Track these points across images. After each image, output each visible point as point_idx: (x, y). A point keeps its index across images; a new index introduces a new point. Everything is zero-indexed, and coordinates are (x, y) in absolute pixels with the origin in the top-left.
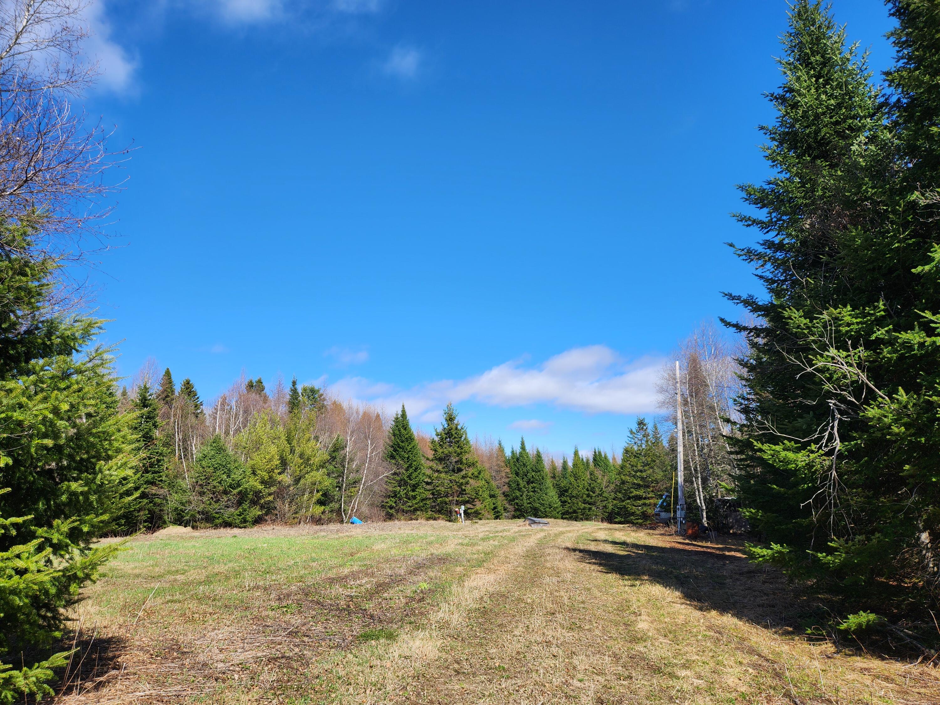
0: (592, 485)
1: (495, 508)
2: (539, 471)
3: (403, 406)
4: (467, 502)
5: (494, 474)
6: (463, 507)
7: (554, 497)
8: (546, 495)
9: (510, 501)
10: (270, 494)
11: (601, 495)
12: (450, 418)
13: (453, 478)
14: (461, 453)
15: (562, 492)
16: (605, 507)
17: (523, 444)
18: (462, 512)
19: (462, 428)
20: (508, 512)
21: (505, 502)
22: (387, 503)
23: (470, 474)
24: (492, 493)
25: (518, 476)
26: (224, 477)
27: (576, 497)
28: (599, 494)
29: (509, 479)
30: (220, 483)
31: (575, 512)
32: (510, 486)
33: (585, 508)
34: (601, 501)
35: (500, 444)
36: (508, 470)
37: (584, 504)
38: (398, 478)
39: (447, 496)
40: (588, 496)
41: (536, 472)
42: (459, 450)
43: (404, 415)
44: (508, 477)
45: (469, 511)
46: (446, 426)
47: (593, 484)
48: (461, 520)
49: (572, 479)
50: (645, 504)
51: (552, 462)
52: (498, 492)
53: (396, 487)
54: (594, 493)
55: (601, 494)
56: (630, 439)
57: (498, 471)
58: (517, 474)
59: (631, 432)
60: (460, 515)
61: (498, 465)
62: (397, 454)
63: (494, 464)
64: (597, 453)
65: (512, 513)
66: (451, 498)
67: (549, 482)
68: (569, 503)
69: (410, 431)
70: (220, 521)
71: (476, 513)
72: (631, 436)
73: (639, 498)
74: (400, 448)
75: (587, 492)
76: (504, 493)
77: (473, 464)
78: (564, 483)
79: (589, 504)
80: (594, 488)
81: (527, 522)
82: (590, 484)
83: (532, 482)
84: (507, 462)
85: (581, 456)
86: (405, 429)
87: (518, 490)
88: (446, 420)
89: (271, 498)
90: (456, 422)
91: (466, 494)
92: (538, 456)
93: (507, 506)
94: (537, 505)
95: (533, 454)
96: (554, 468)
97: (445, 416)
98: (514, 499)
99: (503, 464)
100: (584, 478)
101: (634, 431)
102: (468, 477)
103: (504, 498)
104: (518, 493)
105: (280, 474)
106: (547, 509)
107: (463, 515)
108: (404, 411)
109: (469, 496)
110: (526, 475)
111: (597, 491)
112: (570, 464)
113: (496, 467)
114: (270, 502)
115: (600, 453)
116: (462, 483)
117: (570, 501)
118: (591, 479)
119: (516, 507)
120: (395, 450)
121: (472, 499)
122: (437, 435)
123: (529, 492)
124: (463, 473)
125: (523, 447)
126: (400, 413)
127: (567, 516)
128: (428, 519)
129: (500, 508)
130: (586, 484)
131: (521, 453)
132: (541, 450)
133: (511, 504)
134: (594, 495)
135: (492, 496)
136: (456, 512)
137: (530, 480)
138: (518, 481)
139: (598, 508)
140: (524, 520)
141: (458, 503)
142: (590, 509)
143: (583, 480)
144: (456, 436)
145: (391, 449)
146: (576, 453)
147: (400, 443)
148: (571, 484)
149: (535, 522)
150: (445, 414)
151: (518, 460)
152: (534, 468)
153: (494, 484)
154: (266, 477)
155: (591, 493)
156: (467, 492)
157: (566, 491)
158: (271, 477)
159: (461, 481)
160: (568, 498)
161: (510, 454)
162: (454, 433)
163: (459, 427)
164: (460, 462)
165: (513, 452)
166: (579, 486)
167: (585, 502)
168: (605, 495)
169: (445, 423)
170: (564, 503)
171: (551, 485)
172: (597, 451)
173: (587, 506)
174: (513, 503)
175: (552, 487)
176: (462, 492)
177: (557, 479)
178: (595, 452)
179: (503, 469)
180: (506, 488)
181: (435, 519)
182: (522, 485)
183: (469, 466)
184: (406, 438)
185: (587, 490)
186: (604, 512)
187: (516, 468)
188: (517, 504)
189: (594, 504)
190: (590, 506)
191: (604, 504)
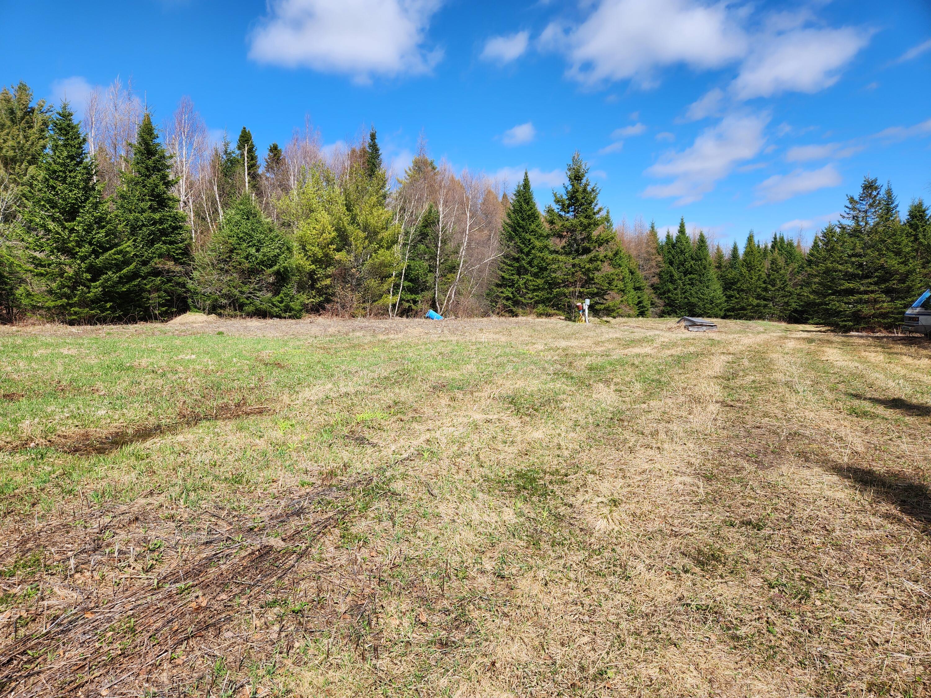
0: (772, 277)
1: (640, 302)
2: (701, 260)
3: (526, 174)
4: (597, 294)
5: (641, 263)
6: (588, 302)
7: (718, 291)
8: (707, 287)
9: (660, 296)
10: (327, 277)
11: (783, 289)
12: (576, 176)
13: (577, 261)
14: (589, 224)
15: (728, 285)
16: (787, 304)
17: (682, 226)
18: (586, 308)
19: (593, 190)
20: (656, 307)
21: (653, 296)
22: (502, 292)
23: (601, 256)
24: (637, 285)
25: (672, 266)
26: (253, 251)
27: (747, 291)
28: (780, 287)
29: (660, 269)
30: (246, 258)
31: (743, 309)
32: (660, 277)
33: (758, 305)
34: (782, 297)
35: (653, 227)
36: (660, 259)
37: (757, 299)
38: (517, 265)
39: (566, 286)
40: (765, 289)
41: (696, 260)
42: (585, 221)
43: (526, 185)
44: (660, 267)
45: (597, 307)
46: (570, 188)
47: (773, 275)
48: (583, 318)
49: (744, 270)
50: (860, 301)
51: (718, 249)
52: (645, 284)
53: (513, 274)
54: (773, 286)
55: (784, 288)
56: (847, 210)
57: (648, 260)
58: (671, 263)
59: (852, 200)
60: (584, 311)
61: (648, 252)
62: (517, 235)
63: (643, 251)
64: (778, 240)
65: (661, 308)
66: (571, 289)
67: (713, 273)
68: (736, 298)
69: (534, 206)
70: (251, 308)
71: (607, 310)
72: (850, 206)
73: (850, 292)
74: (520, 227)
75: (764, 285)
76: (652, 286)
77: (607, 241)
78: (732, 274)
79: (766, 300)
80: (774, 280)
81: (683, 324)
82: (769, 275)
83: (690, 273)
84: (660, 250)
85: (756, 242)
86: (528, 204)
87: (671, 282)
88: (570, 178)
89: (328, 282)
90: (584, 181)
91: (594, 284)
92: (702, 240)
93: (656, 300)
94: (693, 300)
95: (694, 240)
96: (720, 256)
97: (569, 173)
98: (664, 293)
99: (654, 251)
100: (760, 268)
101: (856, 198)
102: (598, 260)
103: (652, 291)
104: (671, 287)
105: (338, 250)
106: (707, 305)
107: (587, 311)
108: (526, 180)
109: (598, 286)
110: (683, 265)
111: (779, 284)
112: (741, 252)
113: (645, 255)
114: (327, 287)
115: (782, 239)
116: (589, 268)
117: (738, 296)
118: (772, 268)
119: (667, 301)
120: (515, 230)
121: (603, 290)
122: (557, 202)
123: (684, 285)
124: (592, 255)
125: (682, 231)
126: (522, 183)
127: (733, 314)
128: (540, 315)
129: (646, 303)
130: (764, 275)
131: (678, 237)
132: (705, 233)
133: (661, 298)
134: (773, 289)
135: (637, 289)
136: (578, 307)
137: (687, 270)
138: (671, 272)
139: (776, 304)
140: (678, 319)
141: (581, 296)
142: (765, 306)
143: (759, 270)
144: (583, 201)
145: (509, 229)
146: (750, 239)
147: (521, 222)
148: (741, 275)
149: (694, 324)
150: (569, 170)
151: (674, 246)
152: (694, 255)
153: (640, 274)
154: (320, 255)
155: (769, 286)
156: (596, 281)
157: (733, 284)
158: (326, 255)
159: (588, 266)
160: (736, 292)
161: (665, 239)
162: (580, 197)
163: (589, 189)
164: (588, 238)
165: (668, 237)
166: (751, 278)
167: (758, 297)
168: (788, 289)
169: (567, 183)
170: (729, 297)
171: (714, 276)
172: (778, 236)
173: (763, 302)
174: (663, 297)
175: (716, 279)
176: (589, 281)
177: (724, 269)
178: (775, 238)
179: (654, 257)
180: (656, 280)
181: (548, 315)
182: (676, 276)
183: (600, 245)
184: (528, 216)
185: (764, 282)
186: (785, 310)
187: (670, 256)
188: (669, 298)
189: (772, 299)
190: (766, 302)
191: (786, 300)
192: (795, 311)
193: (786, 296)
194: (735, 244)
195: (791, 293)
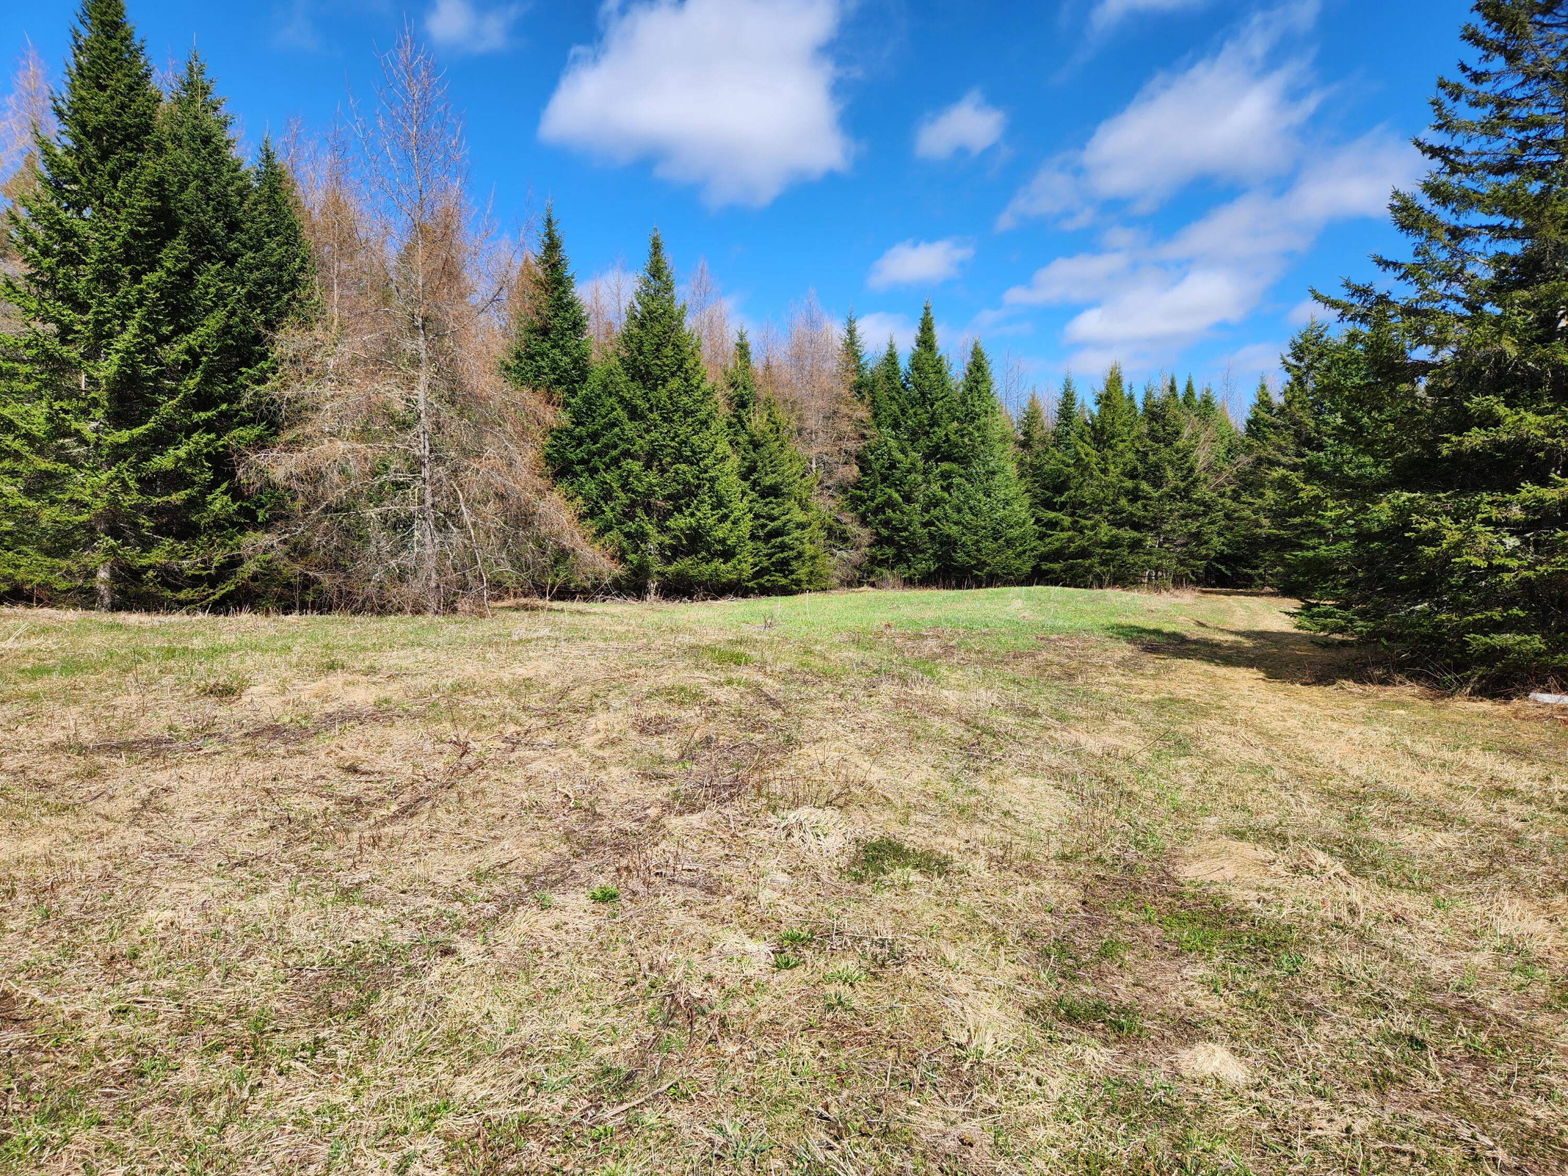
0: (1152, 458)
2: (975, 419)
7: (1016, 506)
9: (864, 518)
11: (1185, 495)
16: (1197, 537)
17: (927, 328)
28: (1176, 489)
29: (866, 443)
32: (863, 465)
33: (1114, 543)
34: (1184, 517)
35: (851, 333)
36: (864, 413)
37: (1117, 526)
40: (1134, 496)
44: (864, 437)
47: (1156, 452)
54: (1157, 485)
55: (1187, 490)
58: (895, 427)
67: (1006, 458)
75: (1130, 484)
76: (842, 488)
78: (1055, 460)
79: (1136, 527)
80: (1157, 467)
82: (1146, 454)
84: (866, 388)
92: (980, 369)
95: (959, 364)
96: (1030, 416)
98: (877, 510)
103: (842, 501)
104: (894, 492)
111: (1172, 479)
117: (1068, 524)
119: (880, 532)
123: (928, 488)
125: (925, 341)
131: (916, 360)
133: (866, 523)
134: (1156, 494)
138: (894, 452)
139: (1166, 540)
142: (1136, 545)
148: (1079, 462)
151: (903, 380)
152: (957, 407)
155: (1144, 486)
157: (1062, 487)
161: (880, 363)
165: (889, 356)
167: (1119, 520)
168: (1203, 492)
173: (1128, 534)
174: (874, 520)
175: (1014, 474)
177: (1039, 448)
179: (848, 410)
180: (852, 473)
185: (1132, 474)
186: (1192, 555)
187: (895, 407)
188: (886, 523)
189: (1154, 525)
190: (1135, 534)
191: (1193, 526)
192: (1222, 558)
193: (1195, 516)
194: (1068, 384)
195: (1208, 507)
